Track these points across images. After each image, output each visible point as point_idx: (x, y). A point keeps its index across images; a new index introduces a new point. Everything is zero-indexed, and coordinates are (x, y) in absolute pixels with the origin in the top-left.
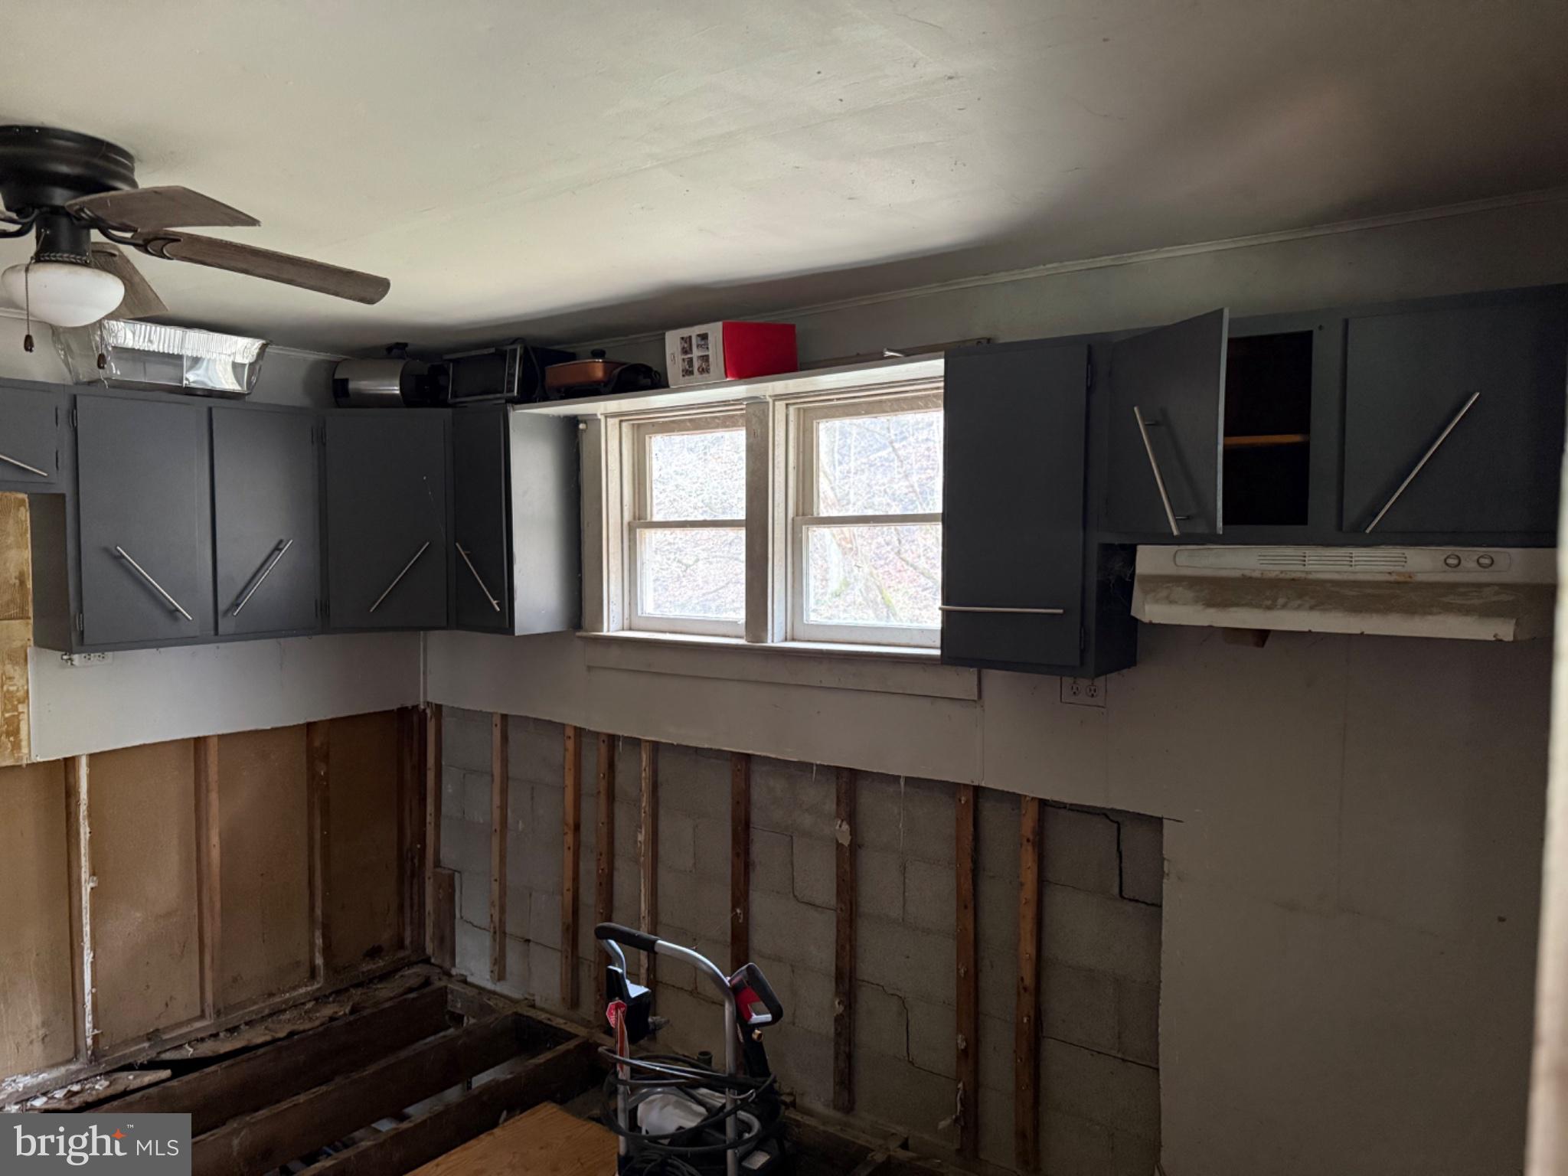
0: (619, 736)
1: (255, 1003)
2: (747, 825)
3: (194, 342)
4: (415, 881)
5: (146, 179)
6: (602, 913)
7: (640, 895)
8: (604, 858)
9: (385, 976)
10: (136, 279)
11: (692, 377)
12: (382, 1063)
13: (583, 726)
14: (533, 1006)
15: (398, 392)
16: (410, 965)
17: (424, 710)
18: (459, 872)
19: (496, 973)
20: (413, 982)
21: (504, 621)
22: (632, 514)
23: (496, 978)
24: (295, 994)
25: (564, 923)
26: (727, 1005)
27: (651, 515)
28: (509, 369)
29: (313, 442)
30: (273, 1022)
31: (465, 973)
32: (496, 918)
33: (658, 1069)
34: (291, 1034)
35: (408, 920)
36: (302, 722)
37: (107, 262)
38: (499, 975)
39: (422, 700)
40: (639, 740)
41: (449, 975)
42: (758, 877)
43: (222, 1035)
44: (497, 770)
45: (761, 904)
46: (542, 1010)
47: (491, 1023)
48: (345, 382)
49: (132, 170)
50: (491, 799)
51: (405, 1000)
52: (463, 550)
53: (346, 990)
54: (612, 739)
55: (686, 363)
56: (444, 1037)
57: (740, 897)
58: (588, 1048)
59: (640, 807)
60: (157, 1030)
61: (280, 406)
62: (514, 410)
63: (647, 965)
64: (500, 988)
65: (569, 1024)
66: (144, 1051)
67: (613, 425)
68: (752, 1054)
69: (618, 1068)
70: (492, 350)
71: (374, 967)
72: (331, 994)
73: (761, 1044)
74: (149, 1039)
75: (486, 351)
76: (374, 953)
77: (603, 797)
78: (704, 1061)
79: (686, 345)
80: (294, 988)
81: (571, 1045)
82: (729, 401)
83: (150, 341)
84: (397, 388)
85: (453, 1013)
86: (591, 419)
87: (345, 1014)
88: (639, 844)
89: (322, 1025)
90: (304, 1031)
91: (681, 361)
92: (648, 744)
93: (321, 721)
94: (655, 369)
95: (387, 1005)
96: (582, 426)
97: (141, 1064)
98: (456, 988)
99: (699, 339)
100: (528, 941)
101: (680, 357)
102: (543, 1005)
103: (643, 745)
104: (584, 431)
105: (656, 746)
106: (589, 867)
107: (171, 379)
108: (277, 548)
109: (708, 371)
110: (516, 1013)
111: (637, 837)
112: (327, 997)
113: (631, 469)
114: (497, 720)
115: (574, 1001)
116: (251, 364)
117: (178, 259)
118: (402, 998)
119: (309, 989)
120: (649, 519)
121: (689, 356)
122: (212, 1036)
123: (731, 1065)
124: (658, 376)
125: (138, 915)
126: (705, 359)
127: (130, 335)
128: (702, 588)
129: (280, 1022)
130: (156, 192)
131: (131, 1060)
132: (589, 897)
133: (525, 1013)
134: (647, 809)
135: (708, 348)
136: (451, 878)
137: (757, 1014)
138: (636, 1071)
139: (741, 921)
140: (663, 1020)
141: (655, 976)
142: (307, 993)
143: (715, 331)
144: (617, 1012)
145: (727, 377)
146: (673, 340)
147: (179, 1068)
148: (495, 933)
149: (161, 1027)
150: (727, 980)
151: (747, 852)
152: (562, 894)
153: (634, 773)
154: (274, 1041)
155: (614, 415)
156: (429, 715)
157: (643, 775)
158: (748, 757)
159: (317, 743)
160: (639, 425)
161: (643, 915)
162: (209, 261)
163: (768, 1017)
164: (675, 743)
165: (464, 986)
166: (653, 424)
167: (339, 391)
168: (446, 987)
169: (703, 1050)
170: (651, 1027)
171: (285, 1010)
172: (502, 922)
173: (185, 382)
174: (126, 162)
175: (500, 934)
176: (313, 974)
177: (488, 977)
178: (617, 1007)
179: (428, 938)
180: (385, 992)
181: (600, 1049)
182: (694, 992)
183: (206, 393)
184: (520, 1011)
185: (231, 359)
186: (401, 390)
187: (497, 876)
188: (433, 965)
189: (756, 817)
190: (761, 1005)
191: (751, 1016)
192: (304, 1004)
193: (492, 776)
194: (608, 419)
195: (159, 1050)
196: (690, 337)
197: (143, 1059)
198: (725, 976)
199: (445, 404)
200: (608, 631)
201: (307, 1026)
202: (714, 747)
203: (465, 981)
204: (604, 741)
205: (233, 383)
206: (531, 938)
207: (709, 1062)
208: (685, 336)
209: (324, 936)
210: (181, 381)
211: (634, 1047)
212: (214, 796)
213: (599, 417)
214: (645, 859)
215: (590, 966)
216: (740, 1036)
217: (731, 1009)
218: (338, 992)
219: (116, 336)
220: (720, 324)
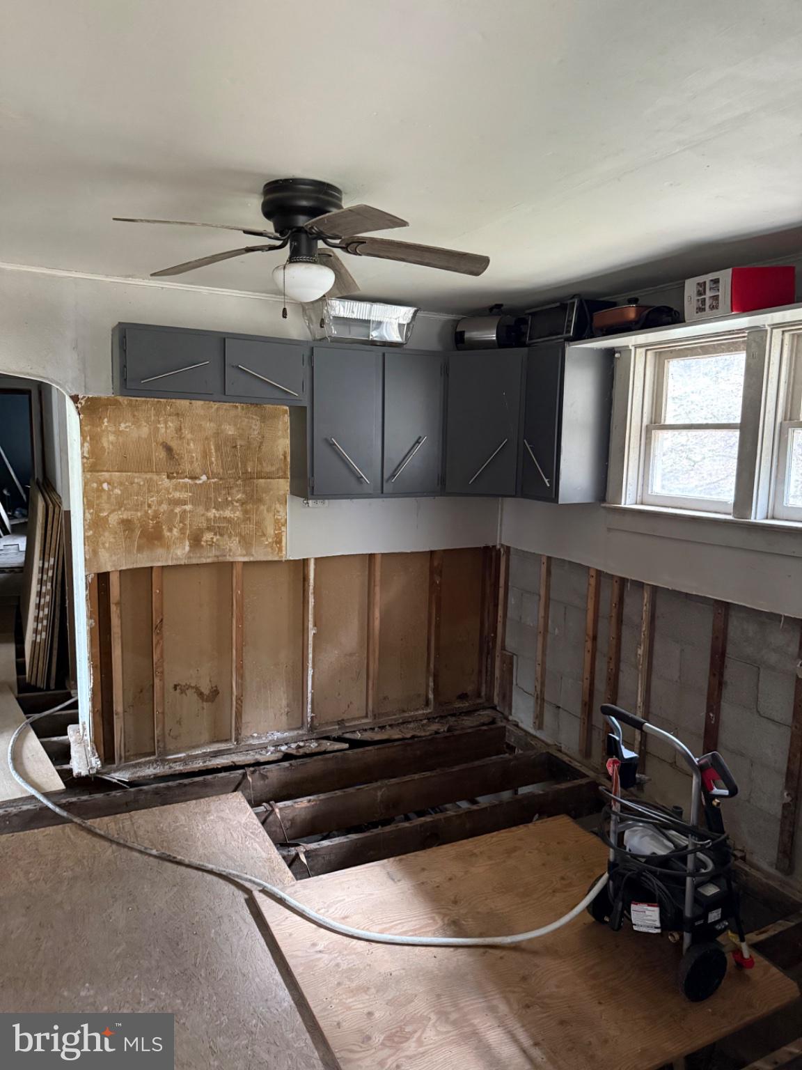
0: (628, 579)
1: (395, 715)
2: (723, 654)
3: (377, 312)
4: (489, 656)
5: (347, 204)
6: (609, 699)
7: (637, 692)
8: (613, 662)
9: (469, 713)
10: (343, 271)
11: (703, 313)
12: (464, 766)
13: (602, 569)
14: (560, 751)
15: (495, 338)
16: (484, 708)
17: (499, 550)
18: (516, 655)
19: (537, 724)
20: (486, 720)
21: (551, 494)
22: (649, 419)
23: (537, 727)
24: (417, 713)
25: (583, 701)
26: (694, 777)
27: (665, 420)
28: (569, 317)
29: (441, 374)
30: (404, 728)
31: (518, 721)
32: (539, 688)
33: (640, 810)
34: (413, 737)
35: (484, 681)
36: (428, 550)
37: (326, 260)
38: (539, 725)
39: (498, 542)
40: (643, 583)
41: (508, 720)
42: (728, 693)
43: (376, 729)
44: (543, 592)
45: (730, 714)
46: (566, 754)
47: (532, 756)
48: (462, 333)
49: (340, 200)
50: (538, 612)
51: (480, 730)
52: (529, 444)
53: (446, 717)
54: (623, 581)
55: (700, 302)
56: (502, 758)
57: (714, 704)
58: (594, 785)
59: (641, 631)
60: (343, 720)
61: (422, 351)
62: (569, 346)
63: (639, 739)
64: (538, 734)
65: (583, 767)
66: (335, 731)
67: (641, 353)
68: (711, 816)
69: (613, 803)
70: (558, 304)
71: (462, 705)
72: (437, 717)
73: (719, 810)
74: (339, 724)
75: (553, 306)
76: (463, 697)
77: (614, 620)
78: (677, 813)
79: (701, 289)
80: (417, 710)
81: (583, 781)
82: (733, 331)
83: (353, 312)
84: (495, 336)
85: (509, 744)
86: (625, 349)
87: (444, 731)
88: (638, 656)
89: (431, 735)
90: (420, 737)
91: (695, 302)
92: (649, 587)
93: (439, 550)
94: (675, 309)
95: (469, 731)
96: (617, 355)
97: (334, 737)
98: (512, 729)
99: (712, 283)
100: (559, 707)
101: (695, 298)
102: (566, 751)
103: (645, 587)
104: (618, 358)
105: (655, 590)
106: (602, 667)
107: (364, 336)
108: (418, 442)
109: (717, 308)
110: (548, 752)
111: (637, 652)
112: (434, 718)
113: (652, 386)
114: (544, 560)
115: (587, 753)
116: (408, 324)
117: (365, 255)
118: (478, 728)
119: (425, 712)
120: (662, 423)
121: (703, 297)
122: (371, 729)
123: (695, 820)
124: (677, 315)
125: (336, 652)
126: (716, 298)
127: (341, 309)
128: (706, 480)
129: (407, 728)
130: (350, 210)
131: (329, 734)
132: (601, 686)
133: (554, 754)
134: (646, 633)
135: (718, 290)
136: (511, 658)
137: (718, 788)
138: (624, 808)
139: (713, 722)
140: (647, 778)
141: (645, 748)
142: (424, 714)
143: (725, 276)
144: (614, 766)
145: (732, 311)
146: (690, 286)
147: (354, 744)
148: (537, 698)
149: (345, 718)
150: (696, 760)
151: (721, 675)
152: (583, 681)
153: (638, 608)
154: (404, 739)
155: (641, 346)
156: (502, 552)
157: (645, 608)
158: (727, 605)
159: (436, 564)
160: (660, 352)
161: (639, 705)
162: (382, 254)
163: (726, 792)
164: (670, 588)
165: (516, 728)
166: (671, 351)
167: (459, 339)
168: (505, 727)
169: (677, 805)
170: (638, 781)
171: (410, 722)
172: (542, 692)
173: (371, 337)
174: (336, 194)
175: (540, 700)
176: (427, 703)
177: (532, 726)
178: (614, 762)
179: (495, 694)
180: (468, 722)
181: (600, 788)
182: (673, 765)
183: (381, 344)
184: (550, 751)
185: (397, 321)
186: (497, 337)
187: (540, 662)
188: (497, 711)
189: (730, 649)
190: (721, 783)
191: (712, 789)
192: (421, 720)
193: (540, 596)
194: (637, 349)
195: (343, 731)
196: (705, 283)
197: (335, 735)
198: (695, 758)
199: (523, 345)
200: (625, 504)
201: (423, 734)
202: (700, 594)
203: (517, 725)
204: (616, 582)
205: (397, 337)
206: (560, 705)
207: (680, 814)
208: (701, 281)
209: (434, 681)
210: (369, 337)
211: (625, 792)
212: (378, 589)
213: (631, 347)
214: (643, 667)
215: (599, 733)
216: (703, 800)
217: (697, 781)
218: (442, 717)
219: (335, 310)
220: (730, 271)
